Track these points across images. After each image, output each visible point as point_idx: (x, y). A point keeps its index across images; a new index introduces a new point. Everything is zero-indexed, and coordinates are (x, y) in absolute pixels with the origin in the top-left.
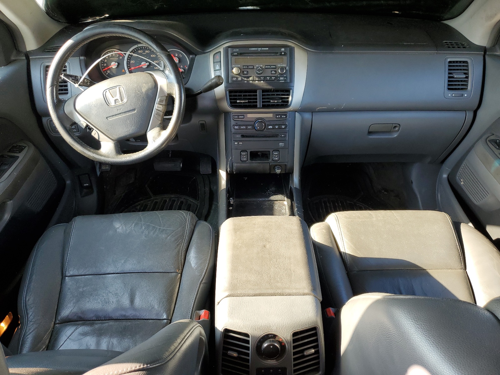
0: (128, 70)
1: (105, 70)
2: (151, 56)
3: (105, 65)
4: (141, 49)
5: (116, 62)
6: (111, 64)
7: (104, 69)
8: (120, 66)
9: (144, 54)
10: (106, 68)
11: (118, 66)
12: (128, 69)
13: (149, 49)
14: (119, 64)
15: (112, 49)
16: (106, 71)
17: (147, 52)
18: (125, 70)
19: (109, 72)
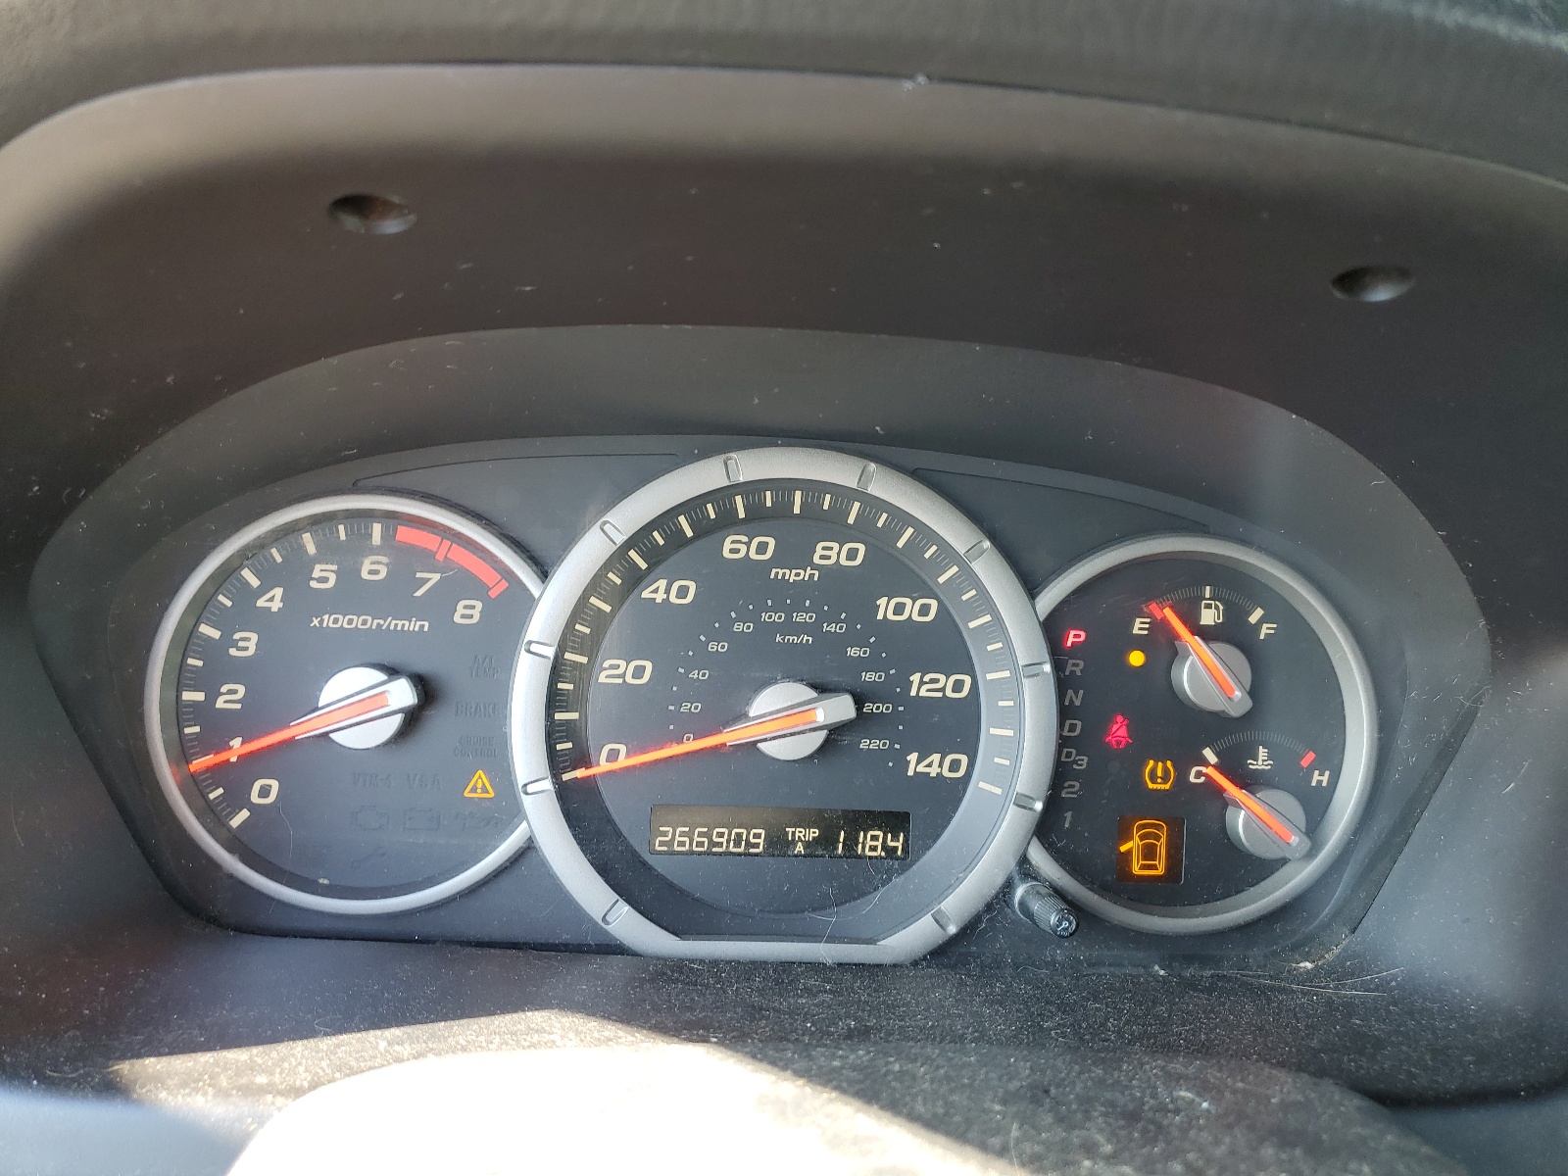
0: (547, 785)
1: (218, 773)
2: (885, 608)
3: (230, 697)
4: (758, 519)
5: (393, 672)
6: (324, 698)
7: (209, 759)
8: (441, 724)
9: (792, 576)
10: (236, 743)
11: (412, 719)
12: (557, 763)
13: (863, 530)
14: (428, 690)
15: (356, 489)
16: (236, 778)
17: (830, 553)
18: (502, 771)
19: (265, 791)
